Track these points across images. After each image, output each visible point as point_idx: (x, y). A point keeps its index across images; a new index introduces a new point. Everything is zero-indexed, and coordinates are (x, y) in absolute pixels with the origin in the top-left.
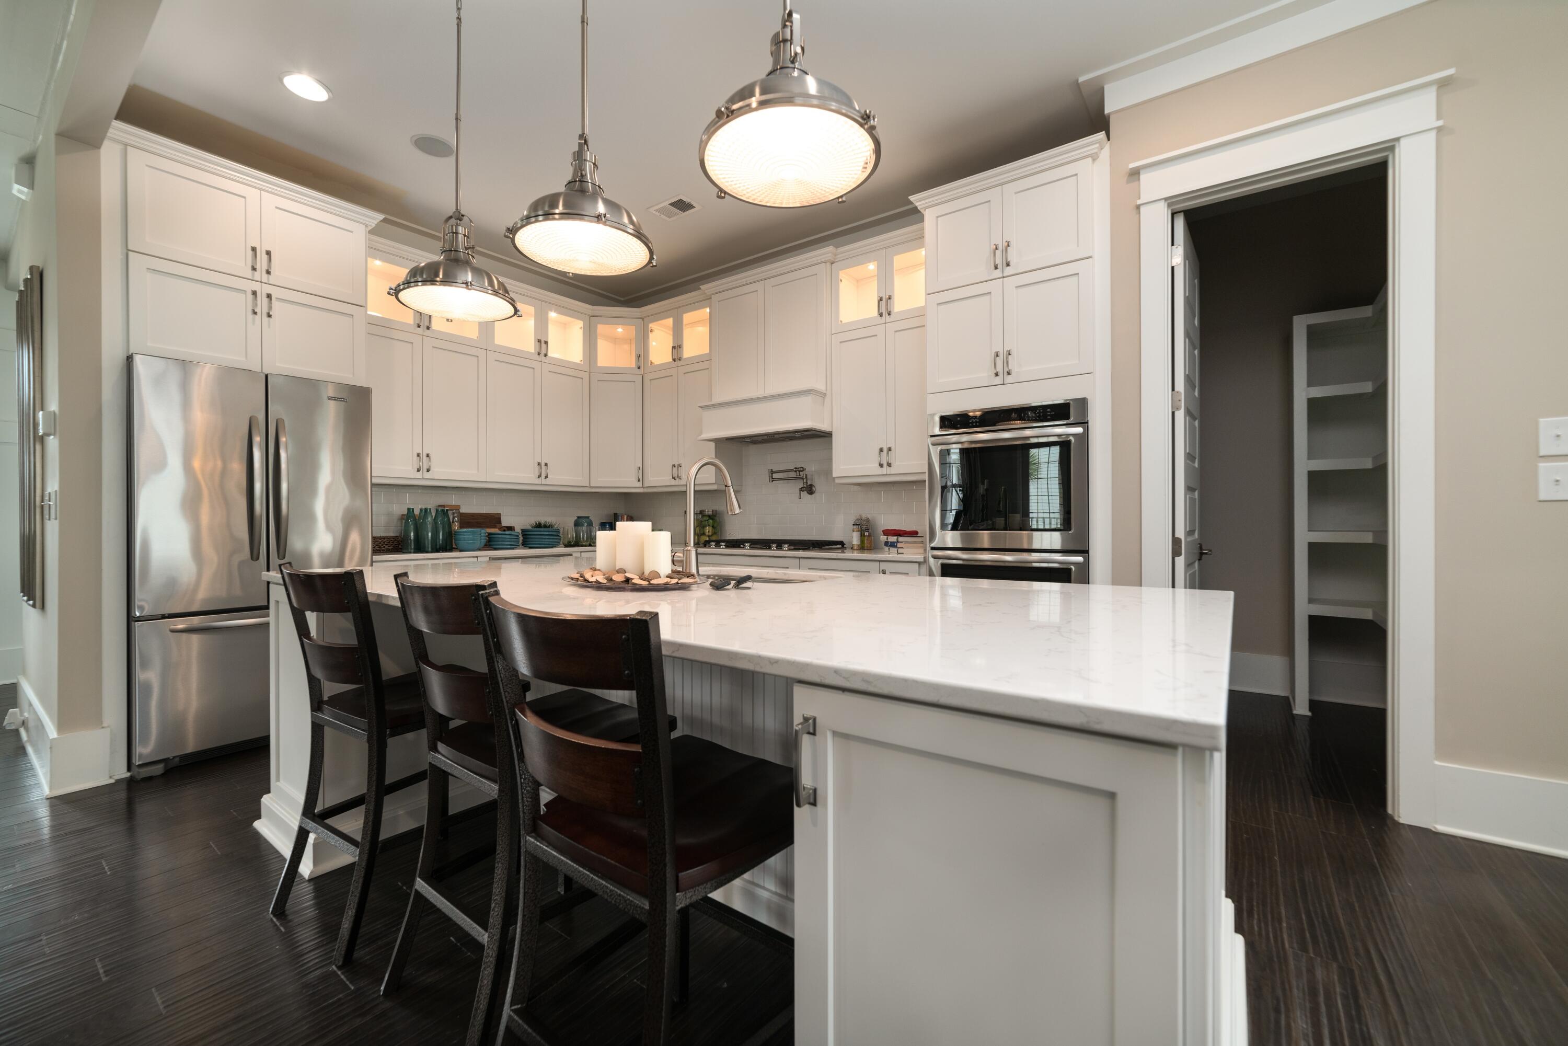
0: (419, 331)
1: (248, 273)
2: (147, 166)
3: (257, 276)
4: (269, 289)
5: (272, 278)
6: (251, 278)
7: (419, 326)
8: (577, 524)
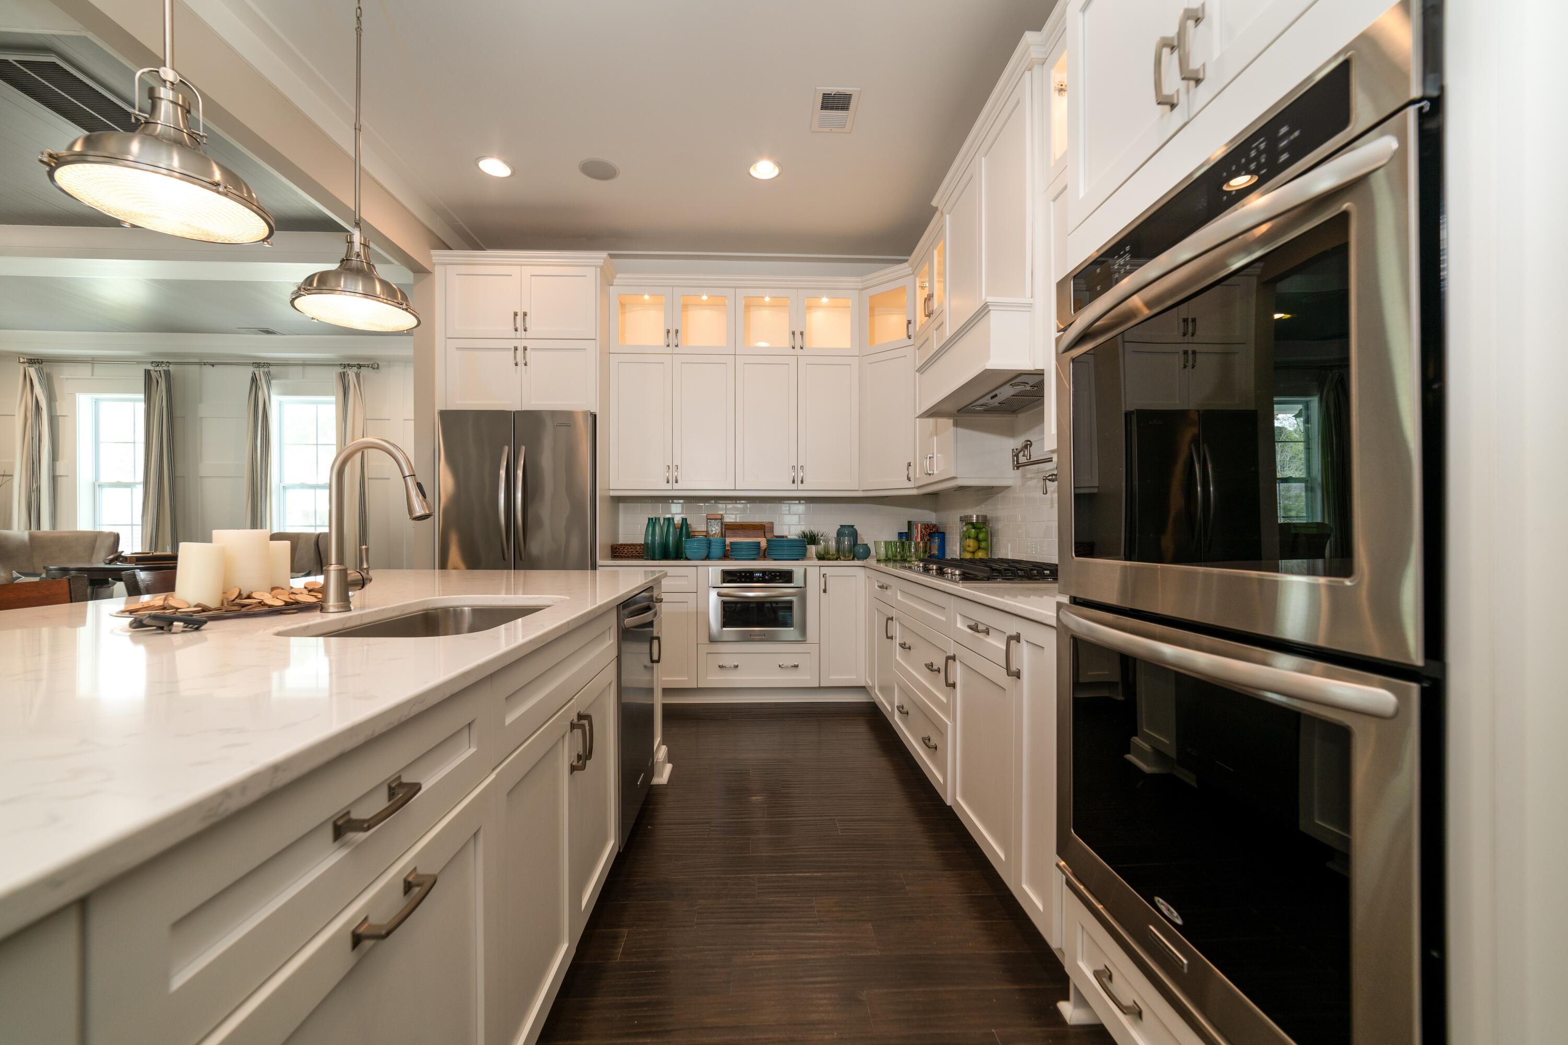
0: (669, 350)
1: (512, 334)
2: (457, 274)
3: (518, 334)
4: (525, 343)
5: (529, 334)
6: (514, 337)
7: (668, 346)
8: (840, 534)
